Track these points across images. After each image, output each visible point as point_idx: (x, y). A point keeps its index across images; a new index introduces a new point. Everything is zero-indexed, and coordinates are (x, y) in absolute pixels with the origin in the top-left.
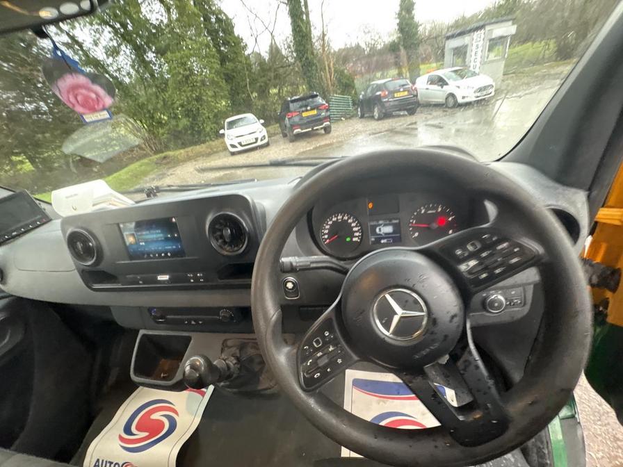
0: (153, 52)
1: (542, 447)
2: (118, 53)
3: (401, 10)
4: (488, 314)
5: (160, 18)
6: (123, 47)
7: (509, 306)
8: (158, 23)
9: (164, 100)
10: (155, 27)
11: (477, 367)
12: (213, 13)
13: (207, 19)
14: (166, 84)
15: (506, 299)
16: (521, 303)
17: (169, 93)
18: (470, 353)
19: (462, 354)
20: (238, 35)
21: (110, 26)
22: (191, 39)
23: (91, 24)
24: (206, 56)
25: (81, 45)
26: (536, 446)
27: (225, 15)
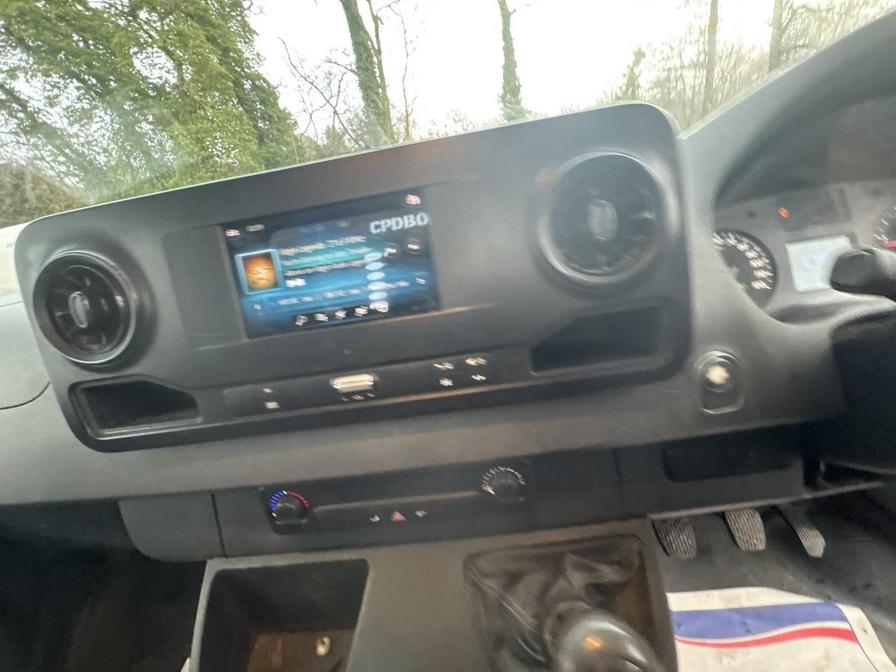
0: (150, 123)
2: (90, 118)
3: (505, 93)
5: (165, 75)
6: (99, 112)
8: (161, 82)
10: (155, 88)
12: (248, 77)
13: (238, 84)
20: (285, 109)
21: (80, 80)
23: (46, 74)
25: (23, 104)
27: (265, 81)
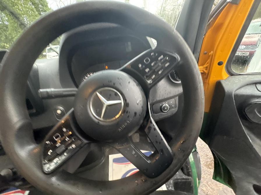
1: (187, 165)
4: (163, 113)
7: (171, 109)
9: (6, 36)
11: (155, 129)
14: (7, 27)
15: (169, 105)
16: (174, 107)
17: (9, 32)
18: (151, 122)
19: (147, 124)
22: (21, 5)
24: (32, 15)
26: (185, 166)
